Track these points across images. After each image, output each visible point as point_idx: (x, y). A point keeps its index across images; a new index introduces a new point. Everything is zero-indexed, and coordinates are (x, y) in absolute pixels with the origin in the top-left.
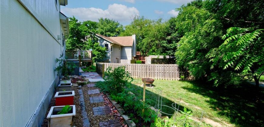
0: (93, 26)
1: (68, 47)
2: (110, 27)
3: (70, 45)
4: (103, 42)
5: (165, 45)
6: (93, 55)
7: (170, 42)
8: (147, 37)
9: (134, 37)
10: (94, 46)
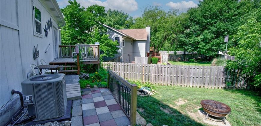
0: (100, 13)
1: (67, 41)
2: (119, 19)
3: (70, 38)
4: (113, 34)
5: (183, 39)
6: (101, 52)
7: (188, 36)
8: (162, 30)
9: (148, 30)
10: (101, 38)
